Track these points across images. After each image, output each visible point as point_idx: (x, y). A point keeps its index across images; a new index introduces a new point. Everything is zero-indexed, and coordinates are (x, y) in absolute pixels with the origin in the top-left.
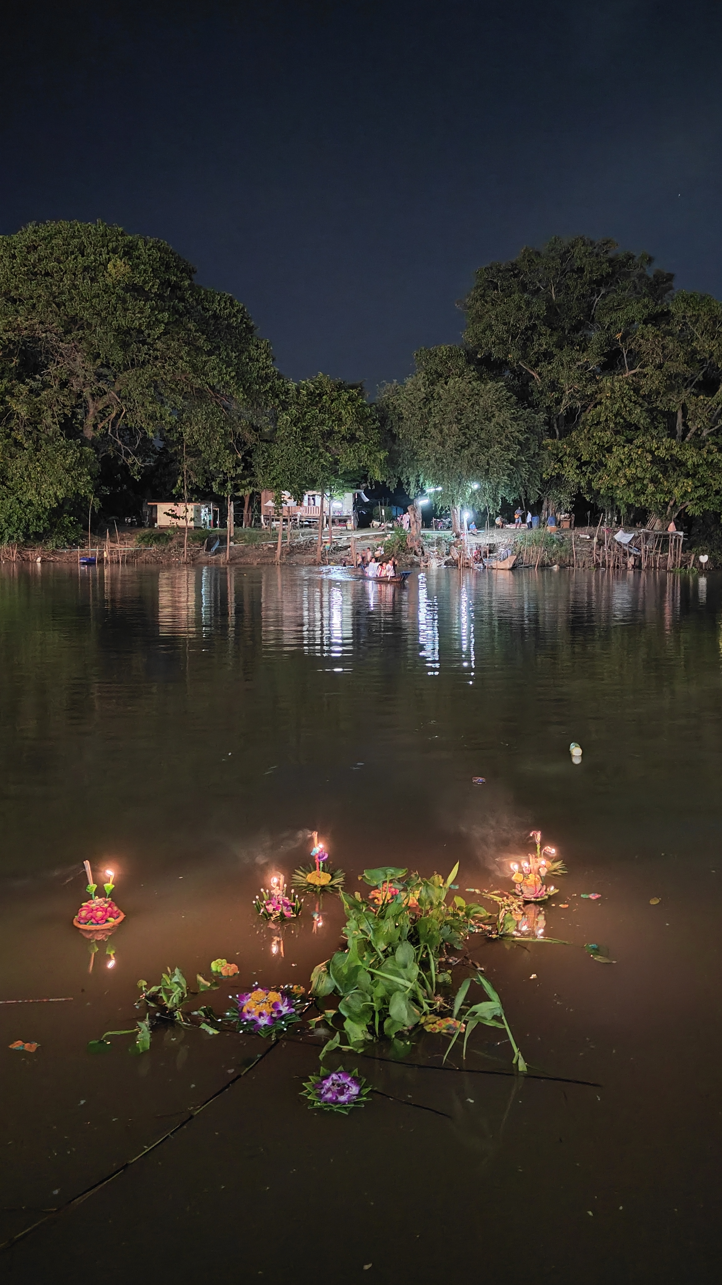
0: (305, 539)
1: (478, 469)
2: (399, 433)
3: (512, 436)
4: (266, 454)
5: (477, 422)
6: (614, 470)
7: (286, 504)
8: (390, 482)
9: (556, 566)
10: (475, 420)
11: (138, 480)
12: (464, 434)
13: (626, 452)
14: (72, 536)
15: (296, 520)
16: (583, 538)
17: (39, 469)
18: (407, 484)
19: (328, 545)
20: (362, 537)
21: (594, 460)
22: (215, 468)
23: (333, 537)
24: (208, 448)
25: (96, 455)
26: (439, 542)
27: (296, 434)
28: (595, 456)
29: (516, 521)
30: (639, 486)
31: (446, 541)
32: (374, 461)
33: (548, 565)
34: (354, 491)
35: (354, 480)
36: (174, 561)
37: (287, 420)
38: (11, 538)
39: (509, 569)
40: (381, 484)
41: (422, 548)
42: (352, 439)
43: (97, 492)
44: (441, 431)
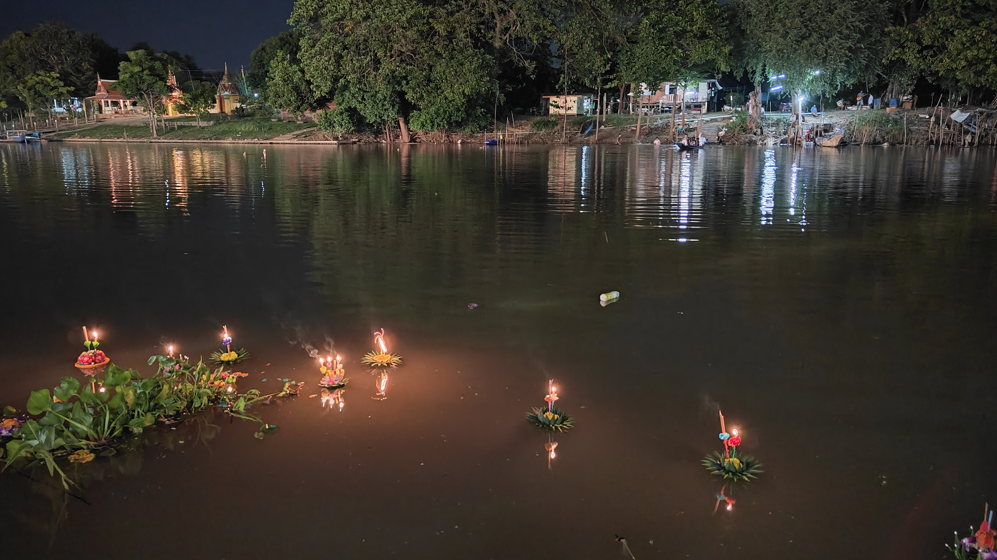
0: (662, 122)
1: (815, 57)
2: (747, 29)
3: (852, 25)
4: (629, 53)
5: (819, 15)
6: (955, 53)
7: (643, 93)
8: (737, 72)
9: (886, 144)
10: (818, 13)
11: (533, 78)
12: (806, 26)
13: (969, 35)
14: (483, 124)
15: (658, 106)
16: (922, 118)
17: (453, 73)
18: (752, 72)
19: (681, 127)
20: (711, 120)
21: (936, 44)
22: (589, 66)
23: (685, 120)
24: (580, 50)
25: (494, 61)
26: (777, 123)
27: (654, 35)
28: (938, 40)
29: (858, 103)
30: (981, 67)
31: (784, 123)
32: (719, 54)
33: (879, 143)
34: (709, 81)
35: (706, 72)
36: (556, 141)
37: (646, 24)
38: (439, 125)
39: (837, 147)
40: (727, 74)
41: (761, 129)
42: (703, 36)
43: (502, 88)
44: (784, 25)
